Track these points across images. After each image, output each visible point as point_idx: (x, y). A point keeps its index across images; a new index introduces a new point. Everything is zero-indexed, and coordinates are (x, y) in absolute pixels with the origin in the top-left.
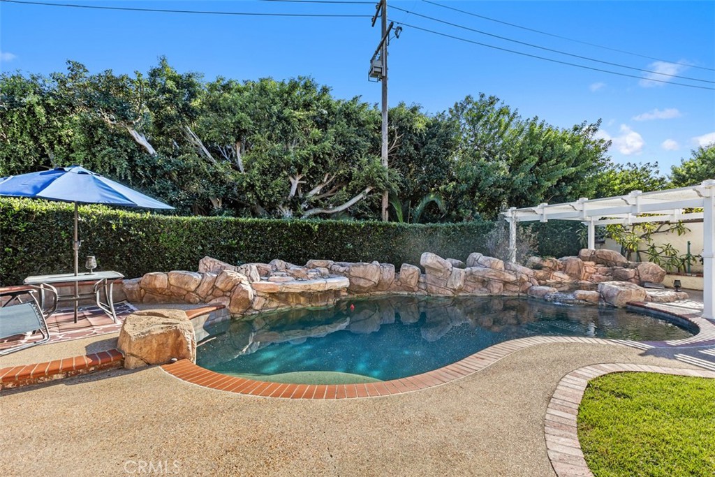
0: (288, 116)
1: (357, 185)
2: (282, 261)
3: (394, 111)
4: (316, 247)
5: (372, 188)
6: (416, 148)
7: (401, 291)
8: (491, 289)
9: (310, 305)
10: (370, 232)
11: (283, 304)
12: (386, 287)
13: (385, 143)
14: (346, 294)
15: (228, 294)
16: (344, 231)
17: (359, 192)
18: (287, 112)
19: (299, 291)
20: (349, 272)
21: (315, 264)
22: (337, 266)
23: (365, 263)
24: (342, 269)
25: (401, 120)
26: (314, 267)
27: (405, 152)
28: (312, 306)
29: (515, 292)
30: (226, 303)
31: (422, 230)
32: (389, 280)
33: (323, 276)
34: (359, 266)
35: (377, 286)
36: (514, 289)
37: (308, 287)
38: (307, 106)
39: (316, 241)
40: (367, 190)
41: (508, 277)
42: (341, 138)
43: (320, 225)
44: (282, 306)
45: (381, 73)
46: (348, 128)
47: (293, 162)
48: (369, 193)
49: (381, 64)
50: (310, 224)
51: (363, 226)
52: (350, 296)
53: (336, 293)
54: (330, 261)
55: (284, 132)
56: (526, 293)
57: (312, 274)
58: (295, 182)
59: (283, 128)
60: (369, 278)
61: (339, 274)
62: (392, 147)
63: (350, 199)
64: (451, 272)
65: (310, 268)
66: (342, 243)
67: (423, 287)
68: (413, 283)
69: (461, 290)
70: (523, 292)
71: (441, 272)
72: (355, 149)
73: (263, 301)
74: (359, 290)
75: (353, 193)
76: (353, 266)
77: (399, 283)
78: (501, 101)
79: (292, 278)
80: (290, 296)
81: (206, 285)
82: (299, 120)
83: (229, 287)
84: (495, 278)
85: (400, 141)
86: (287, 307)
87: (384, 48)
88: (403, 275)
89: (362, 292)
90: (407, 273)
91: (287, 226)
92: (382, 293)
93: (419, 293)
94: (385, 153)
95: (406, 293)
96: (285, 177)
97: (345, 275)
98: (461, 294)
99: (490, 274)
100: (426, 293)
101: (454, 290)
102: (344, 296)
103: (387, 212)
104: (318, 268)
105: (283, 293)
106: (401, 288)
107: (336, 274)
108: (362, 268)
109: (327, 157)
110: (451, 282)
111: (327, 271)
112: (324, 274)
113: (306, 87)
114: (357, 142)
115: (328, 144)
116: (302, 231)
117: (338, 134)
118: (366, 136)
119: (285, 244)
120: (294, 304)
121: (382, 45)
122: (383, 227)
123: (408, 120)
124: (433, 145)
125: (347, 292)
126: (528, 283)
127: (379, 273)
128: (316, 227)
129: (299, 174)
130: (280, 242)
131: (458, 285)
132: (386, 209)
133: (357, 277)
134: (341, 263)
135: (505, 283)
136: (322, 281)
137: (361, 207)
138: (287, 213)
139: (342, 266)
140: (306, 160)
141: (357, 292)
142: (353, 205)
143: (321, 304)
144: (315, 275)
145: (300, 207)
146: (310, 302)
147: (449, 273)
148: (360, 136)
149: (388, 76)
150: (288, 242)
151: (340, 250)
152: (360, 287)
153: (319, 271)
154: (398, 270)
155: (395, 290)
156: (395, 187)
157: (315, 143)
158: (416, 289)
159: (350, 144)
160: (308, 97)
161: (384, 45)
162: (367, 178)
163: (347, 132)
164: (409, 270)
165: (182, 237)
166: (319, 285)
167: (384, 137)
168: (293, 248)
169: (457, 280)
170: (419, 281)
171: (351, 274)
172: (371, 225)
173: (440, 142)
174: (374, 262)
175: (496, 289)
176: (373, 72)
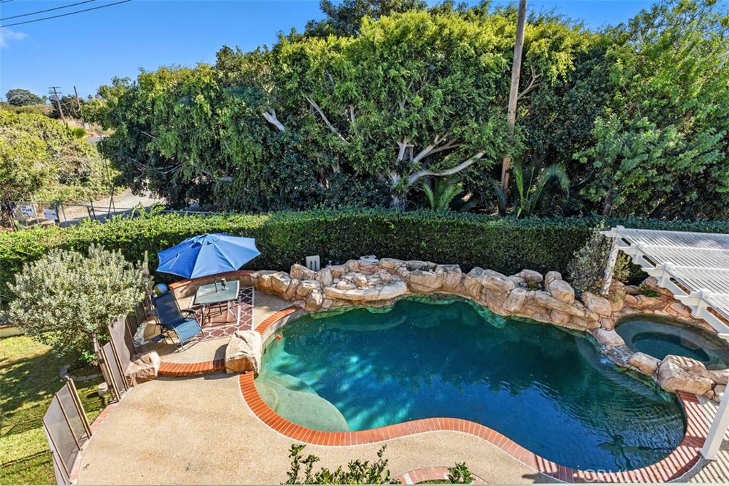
0: (395, 77)
1: (469, 149)
5: (485, 152)
8: (553, 318)
9: (369, 306)
11: (347, 304)
12: (450, 290)
13: (514, 88)
14: (409, 293)
15: (305, 299)
17: (471, 157)
18: (392, 73)
19: (355, 299)
20: (409, 278)
25: (538, 58)
29: (582, 327)
30: (303, 306)
34: (418, 275)
35: (442, 288)
36: (581, 324)
38: (420, 52)
40: (479, 155)
41: (575, 312)
46: (464, 79)
48: (482, 158)
56: (593, 332)
57: (371, 281)
58: (403, 146)
61: (401, 277)
62: (530, 87)
63: (460, 163)
64: (509, 295)
67: (483, 297)
68: (475, 293)
69: (518, 312)
70: (590, 329)
71: (499, 292)
73: (331, 302)
75: (464, 157)
76: (414, 274)
77: (464, 289)
79: (354, 285)
81: (291, 290)
83: (305, 294)
84: (559, 309)
85: (539, 80)
86: (351, 305)
88: (466, 283)
90: (470, 283)
92: (447, 292)
93: (480, 303)
94: (514, 99)
95: (470, 298)
98: (519, 316)
99: (554, 304)
100: (486, 304)
101: (510, 311)
103: (507, 175)
104: (382, 272)
105: (345, 299)
106: (465, 292)
108: (420, 277)
110: (506, 304)
115: (430, 113)
123: (543, 63)
126: (597, 323)
127: (439, 280)
128: (393, 226)
131: (514, 308)
132: (507, 171)
133: (416, 284)
134: (410, 263)
135: (572, 316)
138: (395, 178)
142: (464, 169)
144: (375, 282)
147: (506, 295)
152: (419, 291)
153: (380, 278)
155: (459, 292)
158: (478, 298)
162: (478, 143)
164: (473, 281)
165: (286, 237)
166: (372, 297)
167: (513, 82)
169: (512, 304)
170: (481, 292)
171: (411, 280)
175: (558, 320)
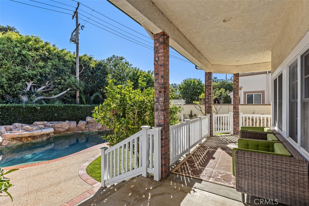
0: (25, 54)
1: (64, 87)
2: (19, 124)
3: (82, 57)
4: (39, 116)
5: (71, 89)
6: (92, 73)
7: (79, 131)
9: (33, 141)
10: (66, 109)
11: (19, 142)
12: (72, 130)
13: (78, 70)
14: (53, 134)
16: (53, 109)
17: (64, 90)
18: (24, 52)
19: (27, 136)
20: (54, 126)
21: (37, 123)
22: (49, 124)
23: (61, 122)
24: (51, 125)
25: (85, 62)
26: (37, 125)
27: (87, 74)
28: (35, 141)
31: (89, 108)
32: (74, 127)
33: (41, 129)
34: (59, 123)
35: (67, 130)
37: (33, 134)
38: (36, 50)
39: (39, 113)
40: (68, 90)
42: (55, 67)
43: (41, 107)
44: (19, 143)
45: (76, 41)
46: (59, 62)
47: (27, 76)
48: (70, 91)
49: (75, 38)
50: (36, 107)
51: (63, 107)
52: (55, 135)
53: (48, 135)
54: (45, 122)
55: (22, 60)
57: (34, 128)
58: (30, 85)
59: (22, 59)
60: (64, 127)
61: (49, 127)
62: (82, 71)
63: (60, 93)
65: (35, 125)
66: (52, 113)
67: (87, 129)
68: (83, 128)
69: (101, 129)
71: (94, 123)
72: (62, 72)
73: (8, 141)
74: (59, 132)
75: (62, 90)
76: (56, 123)
77: (78, 128)
78: (125, 59)
79: (24, 131)
80: (23, 138)
82: (32, 57)
85: (85, 69)
86: (21, 143)
87: (77, 31)
88: (79, 125)
89: (61, 133)
90: (81, 124)
91: (23, 107)
92: (71, 132)
93: (86, 131)
94: (78, 74)
95: (81, 132)
96: (23, 82)
97: (52, 127)
98: (101, 130)
100: (89, 131)
101: (99, 129)
102: (52, 135)
103: (79, 98)
104: (38, 125)
105: (19, 137)
106: (78, 130)
107: (48, 127)
108: (60, 124)
109: (47, 75)
110: (97, 126)
111: (43, 126)
112: (42, 128)
113: (35, 41)
114: (64, 69)
115: (47, 70)
116: (31, 109)
117: (53, 65)
118: (68, 66)
119: (22, 115)
120: (25, 141)
121: (76, 29)
122: (72, 107)
123: (87, 63)
124: (99, 73)
125: (53, 133)
127: (68, 125)
128: (39, 108)
129: (32, 81)
130: (19, 114)
131: (100, 127)
133: (58, 128)
134: (51, 122)
136: (40, 131)
137: (65, 96)
138: (25, 99)
139: (51, 123)
140: (36, 75)
141: (58, 133)
142: (62, 95)
143: (39, 140)
144: (36, 129)
145: (32, 96)
146: (34, 139)
147: (97, 124)
148: (65, 66)
149: (79, 43)
150: (24, 114)
151: (52, 117)
152: (59, 131)
153: (39, 127)
154: (77, 123)
155: (76, 131)
156: (81, 88)
157: (41, 68)
158: (85, 130)
159: (60, 69)
160: (37, 46)
161: (77, 30)
162: (68, 84)
163: (59, 65)
164: (82, 123)
166: (38, 133)
167: (77, 67)
168: (26, 117)
169: (99, 126)
170: (86, 127)
171: (55, 126)
172: (66, 106)
173: (101, 72)
174: (67, 121)
176: (72, 40)
